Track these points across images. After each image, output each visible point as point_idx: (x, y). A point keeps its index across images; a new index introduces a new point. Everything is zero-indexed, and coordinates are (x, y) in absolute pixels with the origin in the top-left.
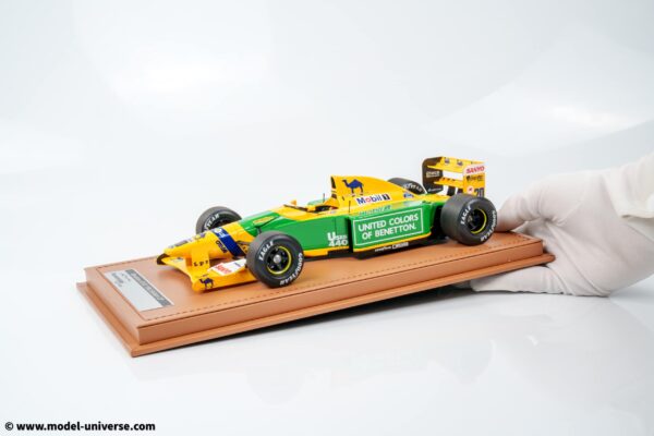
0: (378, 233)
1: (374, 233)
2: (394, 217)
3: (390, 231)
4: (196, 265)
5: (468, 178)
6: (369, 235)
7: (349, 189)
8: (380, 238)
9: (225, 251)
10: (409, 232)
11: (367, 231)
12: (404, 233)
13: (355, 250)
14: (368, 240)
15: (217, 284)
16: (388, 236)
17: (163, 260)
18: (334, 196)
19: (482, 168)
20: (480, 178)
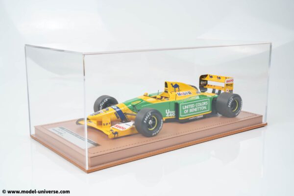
0: (191, 111)
1: (189, 111)
2: (198, 102)
3: (196, 110)
4: (104, 125)
5: (227, 85)
6: (187, 111)
7: (174, 88)
8: (192, 113)
9: (118, 118)
10: (204, 110)
11: (186, 109)
12: (202, 110)
13: (180, 119)
14: (187, 114)
15: (120, 135)
16: (195, 112)
17: (80, 122)
18: (166, 92)
19: (232, 80)
20: (231, 85)
